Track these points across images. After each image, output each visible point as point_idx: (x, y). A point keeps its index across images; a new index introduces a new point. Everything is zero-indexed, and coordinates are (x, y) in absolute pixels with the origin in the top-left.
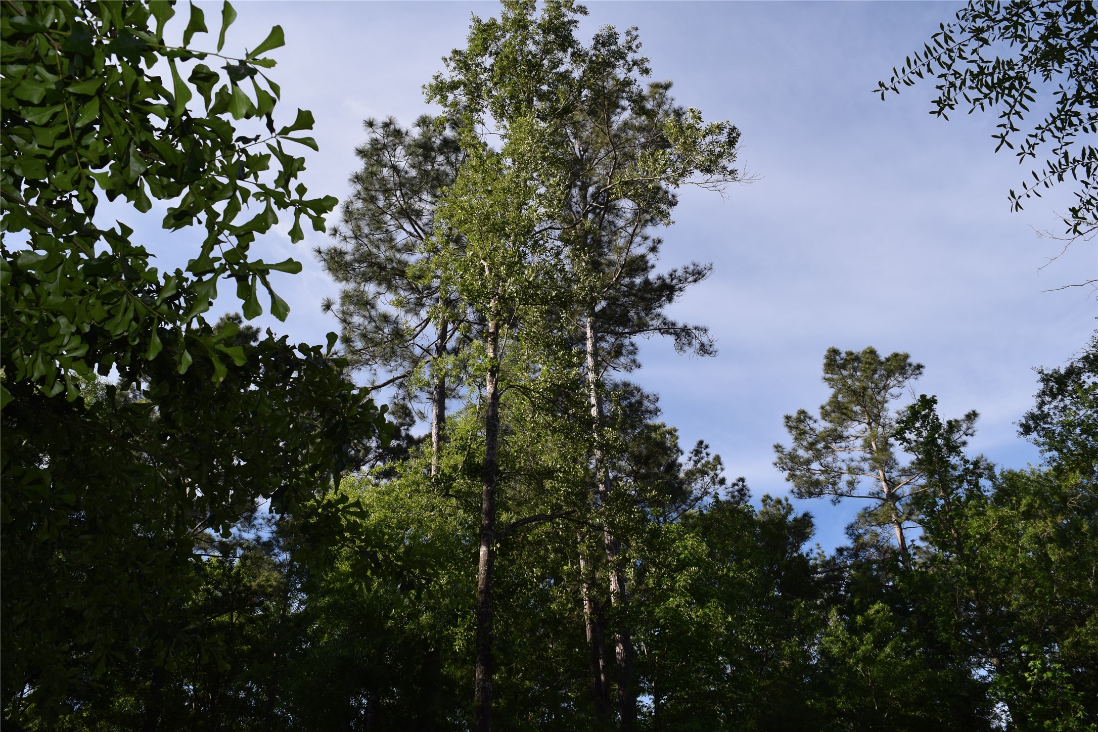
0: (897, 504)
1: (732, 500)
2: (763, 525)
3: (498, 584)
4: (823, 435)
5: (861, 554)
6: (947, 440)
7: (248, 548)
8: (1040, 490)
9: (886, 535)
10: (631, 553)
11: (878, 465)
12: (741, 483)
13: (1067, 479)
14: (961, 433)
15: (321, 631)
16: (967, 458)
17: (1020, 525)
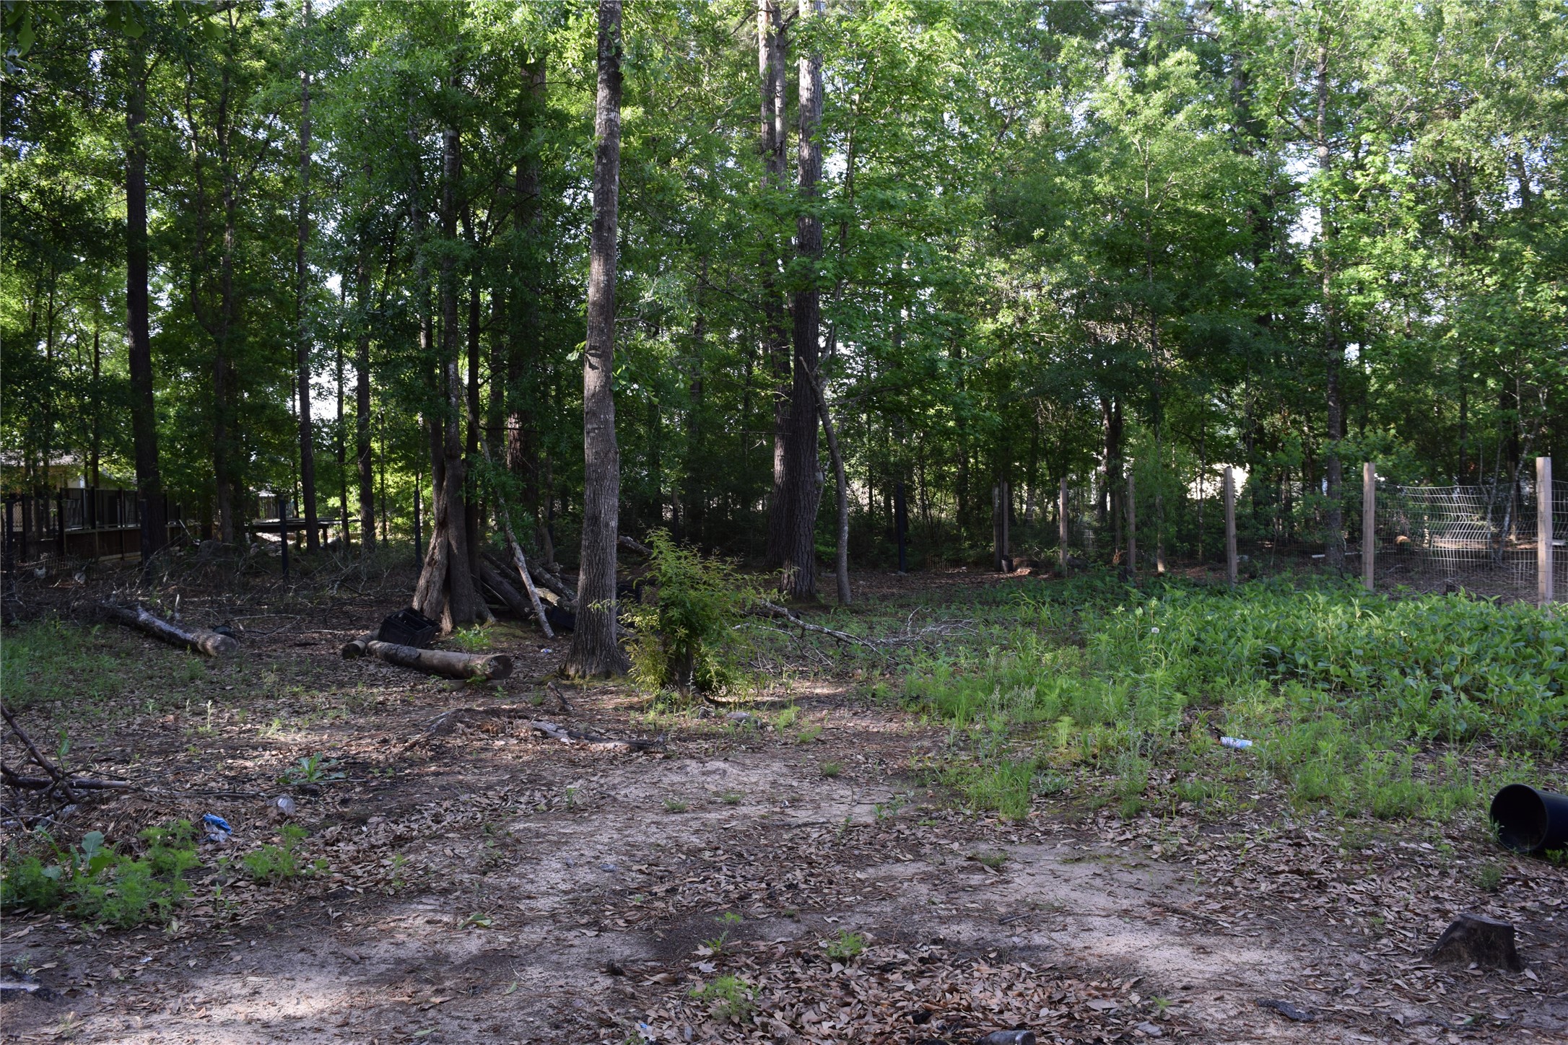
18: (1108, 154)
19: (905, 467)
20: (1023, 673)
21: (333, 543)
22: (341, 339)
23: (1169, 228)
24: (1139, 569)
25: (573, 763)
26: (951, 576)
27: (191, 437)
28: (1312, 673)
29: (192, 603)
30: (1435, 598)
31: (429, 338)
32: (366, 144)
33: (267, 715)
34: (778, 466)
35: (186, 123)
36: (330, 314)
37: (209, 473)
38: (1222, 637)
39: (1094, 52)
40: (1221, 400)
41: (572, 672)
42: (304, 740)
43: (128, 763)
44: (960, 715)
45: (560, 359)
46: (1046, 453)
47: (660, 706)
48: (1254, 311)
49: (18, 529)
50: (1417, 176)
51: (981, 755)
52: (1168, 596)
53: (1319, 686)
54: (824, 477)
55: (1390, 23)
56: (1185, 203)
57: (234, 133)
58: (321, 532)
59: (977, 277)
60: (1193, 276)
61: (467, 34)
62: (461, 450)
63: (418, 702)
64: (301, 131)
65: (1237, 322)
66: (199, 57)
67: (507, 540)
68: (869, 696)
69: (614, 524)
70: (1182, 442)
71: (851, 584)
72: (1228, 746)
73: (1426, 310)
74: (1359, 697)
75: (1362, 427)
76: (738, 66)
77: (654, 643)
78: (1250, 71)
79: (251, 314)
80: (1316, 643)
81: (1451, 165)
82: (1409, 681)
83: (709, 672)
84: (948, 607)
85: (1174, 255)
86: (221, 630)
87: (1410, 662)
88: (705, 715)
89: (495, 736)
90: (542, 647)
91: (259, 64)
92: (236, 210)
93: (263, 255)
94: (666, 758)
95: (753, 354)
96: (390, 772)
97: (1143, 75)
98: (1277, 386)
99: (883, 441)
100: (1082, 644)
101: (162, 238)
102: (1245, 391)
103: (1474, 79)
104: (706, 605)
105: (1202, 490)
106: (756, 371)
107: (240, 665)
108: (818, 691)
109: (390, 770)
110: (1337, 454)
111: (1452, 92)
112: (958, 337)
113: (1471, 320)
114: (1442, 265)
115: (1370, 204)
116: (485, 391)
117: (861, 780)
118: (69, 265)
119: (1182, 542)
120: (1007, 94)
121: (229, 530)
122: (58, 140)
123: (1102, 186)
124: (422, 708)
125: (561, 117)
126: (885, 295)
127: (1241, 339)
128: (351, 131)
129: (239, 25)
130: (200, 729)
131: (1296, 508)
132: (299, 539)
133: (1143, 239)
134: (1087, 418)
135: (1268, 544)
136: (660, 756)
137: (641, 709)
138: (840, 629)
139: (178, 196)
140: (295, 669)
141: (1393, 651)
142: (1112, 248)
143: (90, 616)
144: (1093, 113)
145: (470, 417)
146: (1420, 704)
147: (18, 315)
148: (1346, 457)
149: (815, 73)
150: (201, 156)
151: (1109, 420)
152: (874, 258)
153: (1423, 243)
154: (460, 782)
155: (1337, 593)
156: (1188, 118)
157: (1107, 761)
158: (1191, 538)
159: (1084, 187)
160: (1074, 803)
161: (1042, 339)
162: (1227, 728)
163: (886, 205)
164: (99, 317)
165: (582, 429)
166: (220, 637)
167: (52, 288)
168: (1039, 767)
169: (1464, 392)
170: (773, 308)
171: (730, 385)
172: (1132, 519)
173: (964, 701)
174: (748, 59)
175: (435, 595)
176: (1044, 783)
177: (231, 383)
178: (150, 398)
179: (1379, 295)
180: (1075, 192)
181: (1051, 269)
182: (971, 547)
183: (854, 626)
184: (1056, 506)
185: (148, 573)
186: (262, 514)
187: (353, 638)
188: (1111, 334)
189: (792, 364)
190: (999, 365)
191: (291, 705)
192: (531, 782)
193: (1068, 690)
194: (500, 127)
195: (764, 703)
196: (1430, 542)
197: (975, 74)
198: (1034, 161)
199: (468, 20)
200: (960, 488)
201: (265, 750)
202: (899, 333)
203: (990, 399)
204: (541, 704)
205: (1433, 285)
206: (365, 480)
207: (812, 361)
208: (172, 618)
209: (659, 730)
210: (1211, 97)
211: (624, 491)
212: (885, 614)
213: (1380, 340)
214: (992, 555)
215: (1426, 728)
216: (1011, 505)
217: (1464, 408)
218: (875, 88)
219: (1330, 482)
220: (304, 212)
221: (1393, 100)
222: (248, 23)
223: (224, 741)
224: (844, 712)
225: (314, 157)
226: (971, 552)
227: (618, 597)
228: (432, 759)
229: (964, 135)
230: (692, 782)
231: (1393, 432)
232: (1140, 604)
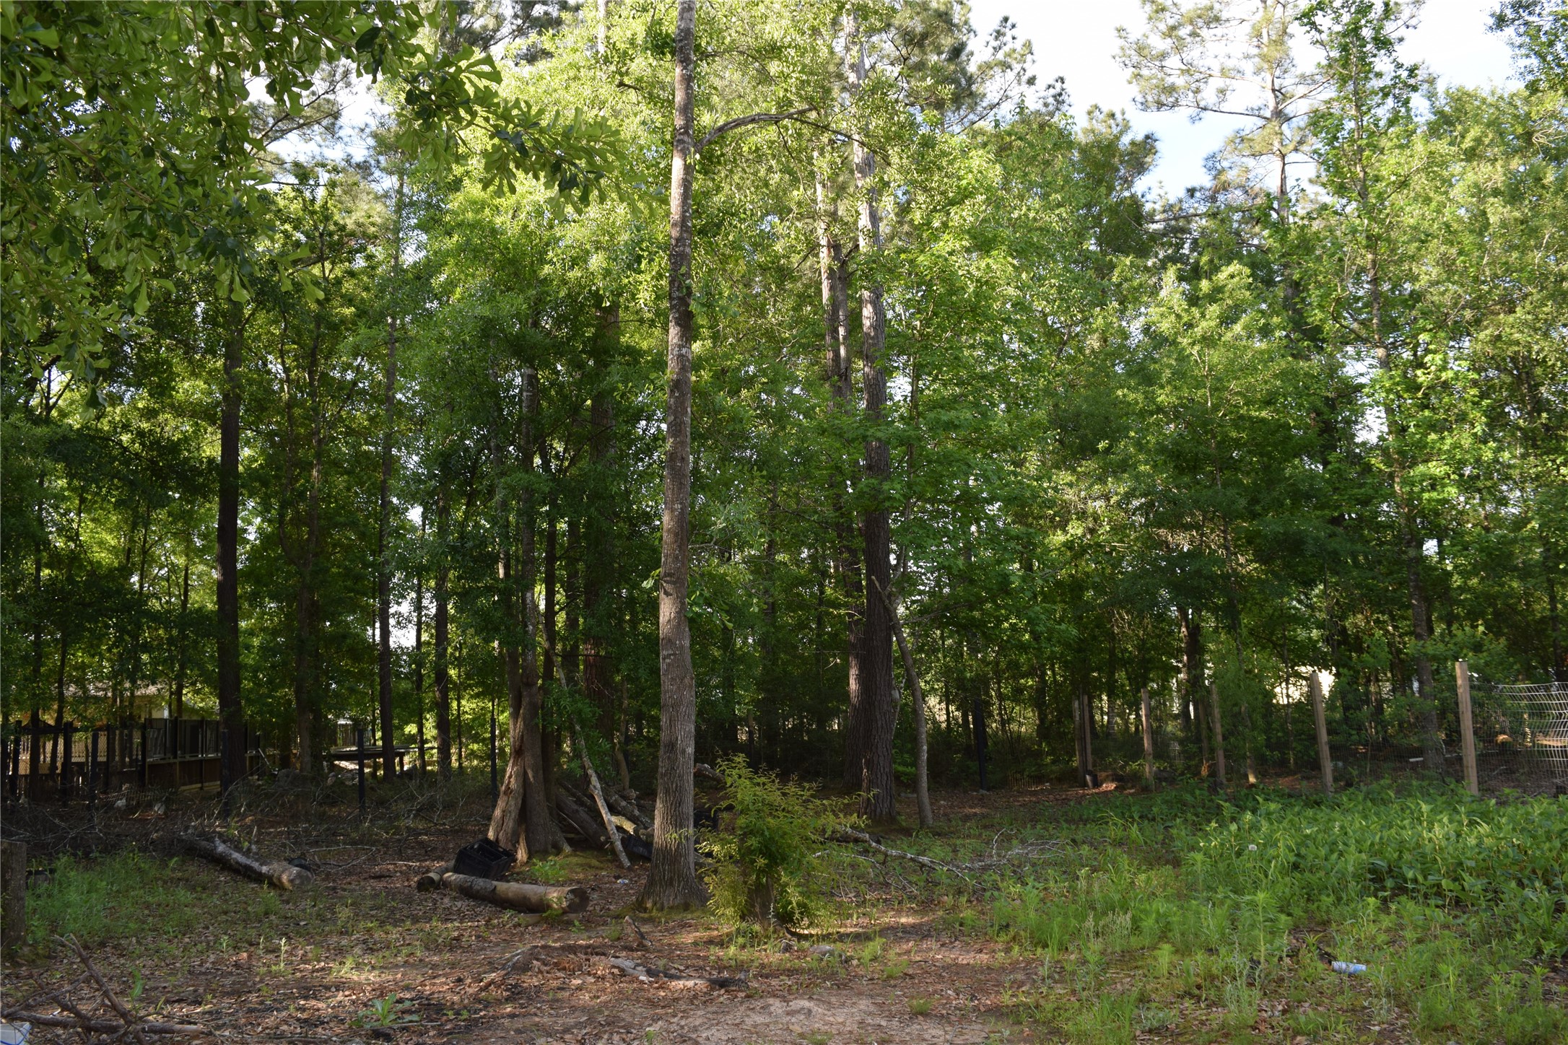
0: (1285, 126)
1: (1044, 110)
2: (1084, 151)
3: (698, 214)
4: (1192, 14)
5: (1221, 197)
6: (1378, 30)
7: (335, 170)
8: (1497, 118)
9: (1261, 171)
10: (892, 174)
11: (1266, 66)
12: (1058, 85)
13: (1541, 102)
14: (1400, 22)
15: (451, 285)
16: (1400, 60)
17: (1457, 168)
18: (1170, 366)
19: (982, 682)
20: (1117, 897)
21: (409, 770)
22: (420, 571)
23: (1234, 434)
24: (1229, 780)
25: (652, 1003)
26: (1034, 793)
27: (273, 667)
28: (1423, 889)
29: (269, 834)
30: (1546, 802)
31: (507, 568)
32: (449, 384)
33: (341, 952)
34: (853, 685)
35: (280, 366)
36: (410, 546)
37: (289, 701)
38: (1323, 852)
39: (1147, 269)
40: (1300, 602)
41: (649, 905)
42: (378, 979)
43: (200, 1004)
44: (1054, 944)
45: (636, 586)
46: (1125, 663)
47: (741, 940)
48: (1326, 512)
49: (102, 759)
50: (1478, 371)
51: (1078, 987)
52: (1263, 809)
53: (1432, 902)
54: (900, 695)
55: (1436, 226)
56: (1248, 410)
57: (324, 375)
58: (397, 760)
59: (1045, 491)
60: (1262, 480)
61: (545, 279)
62: (539, 677)
63: (492, 938)
64: (387, 371)
65: (1309, 523)
66: (293, 306)
67: (583, 767)
68: (957, 926)
69: (690, 750)
70: (1264, 648)
71: (932, 804)
72: (1340, 972)
73: (1503, 501)
74: (1477, 912)
75: (1449, 625)
76: (803, 299)
77: (731, 873)
78: (1301, 279)
79: (335, 546)
80: (1424, 856)
81: (1512, 359)
82: (1528, 892)
83: (791, 903)
84: (1034, 827)
85: (1240, 461)
86: (296, 862)
87: (1527, 872)
88: (788, 948)
89: (572, 974)
90: (617, 877)
91: (349, 311)
92: (324, 447)
93: (349, 489)
94: (748, 996)
95: (825, 574)
96: (465, 1015)
97: (1197, 289)
98: (1358, 586)
99: (958, 656)
100: (1176, 863)
101: (253, 475)
102: (1324, 592)
103: (1526, 275)
104: (785, 833)
105: (1288, 696)
106: (829, 591)
107: (314, 899)
108: (903, 920)
109: (465, 1012)
110: (1425, 654)
111: (1505, 289)
112: (1028, 549)
113: (1550, 511)
114: (1515, 457)
115: (1434, 400)
116: (561, 619)
117: (953, 1018)
118: (164, 502)
119: (1272, 751)
120: (1063, 312)
121: (307, 759)
122: (159, 386)
123: (1164, 397)
124: (497, 944)
125: (634, 353)
126: (954, 512)
127: (1316, 539)
128: (435, 371)
129: (332, 276)
130: (274, 968)
131: (1388, 710)
132: (376, 767)
133: (1209, 447)
134: (1164, 626)
135: (1361, 749)
136: (743, 995)
137: (722, 943)
138: (923, 853)
139: (271, 435)
140: (369, 903)
141: (1507, 861)
142: (1178, 457)
143: (168, 848)
144: (1150, 327)
145: (546, 645)
146: (1543, 919)
147: (113, 550)
148: (1435, 658)
149: (876, 302)
150: (293, 397)
151: (1187, 628)
152: (942, 476)
153: (1492, 436)
154: (537, 1025)
155: (1440, 800)
156: (1245, 327)
157: (1212, 992)
158: (1282, 746)
159: (1146, 398)
160: (1181, 1039)
161: (1114, 549)
162: (1336, 952)
163: (951, 426)
164: (190, 551)
165: (658, 655)
166: (295, 870)
167: (146, 526)
168: (1141, 1001)
169: (1551, 584)
170: (843, 529)
171: (802, 605)
172: (1218, 729)
173: (1056, 929)
174: (812, 291)
175: (511, 824)
176: (1146, 1018)
177: (315, 613)
178: (236, 629)
179: (1452, 491)
180: (1137, 403)
181: (1118, 480)
182: (1053, 762)
183: (937, 850)
184: (1138, 716)
185: (226, 804)
186: (340, 742)
187: (428, 871)
188: (1184, 542)
189: (864, 583)
190: (1071, 576)
191: (365, 942)
192: (609, 1024)
193: (1165, 915)
194: (576, 364)
195: (848, 935)
196: (1533, 741)
197: (1032, 296)
198: (1094, 375)
199: (547, 267)
200: (1038, 702)
201: (338, 990)
202: (969, 549)
203: (1064, 610)
204: (619, 939)
205: (1508, 478)
206: (442, 707)
207: (885, 580)
208: (249, 850)
209: (741, 966)
210: (1264, 306)
211: (700, 714)
212: (969, 836)
213: (1458, 534)
214: (1076, 770)
215: (1553, 946)
216: (1092, 717)
217: (1553, 600)
218: (935, 314)
219: (1421, 682)
220: (388, 448)
221: (1447, 299)
222: (340, 274)
223: (296, 980)
224: (930, 943)
225: (399, 396)
226: (1054, 768)
227: (695, 826)
228: (507, 1000)
229: (1025, 355)
230: (776, 1023)
231: (1481, 629)
232: (1233, 819)
